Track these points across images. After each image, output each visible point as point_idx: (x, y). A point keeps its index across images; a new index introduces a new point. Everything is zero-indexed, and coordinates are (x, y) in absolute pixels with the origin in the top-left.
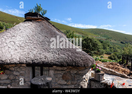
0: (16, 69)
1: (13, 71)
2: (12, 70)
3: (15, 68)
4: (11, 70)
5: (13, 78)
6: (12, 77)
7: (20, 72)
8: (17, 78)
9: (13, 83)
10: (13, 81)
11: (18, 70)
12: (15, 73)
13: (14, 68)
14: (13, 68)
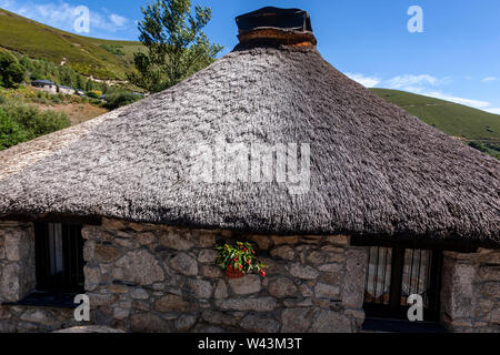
0: (302, 255)
1: (287, 262)
2: (284, 256)
3: (299, 248)
4: (278, 259)
5: (289, 290)
6: (283, 288)
7: (321, 268)
8: (306, 292)
9: (286, 312)
10: (286, 303)
11: (311, 257)
12: (297, 271)
13: (295, 250)
14: (288, 249)
